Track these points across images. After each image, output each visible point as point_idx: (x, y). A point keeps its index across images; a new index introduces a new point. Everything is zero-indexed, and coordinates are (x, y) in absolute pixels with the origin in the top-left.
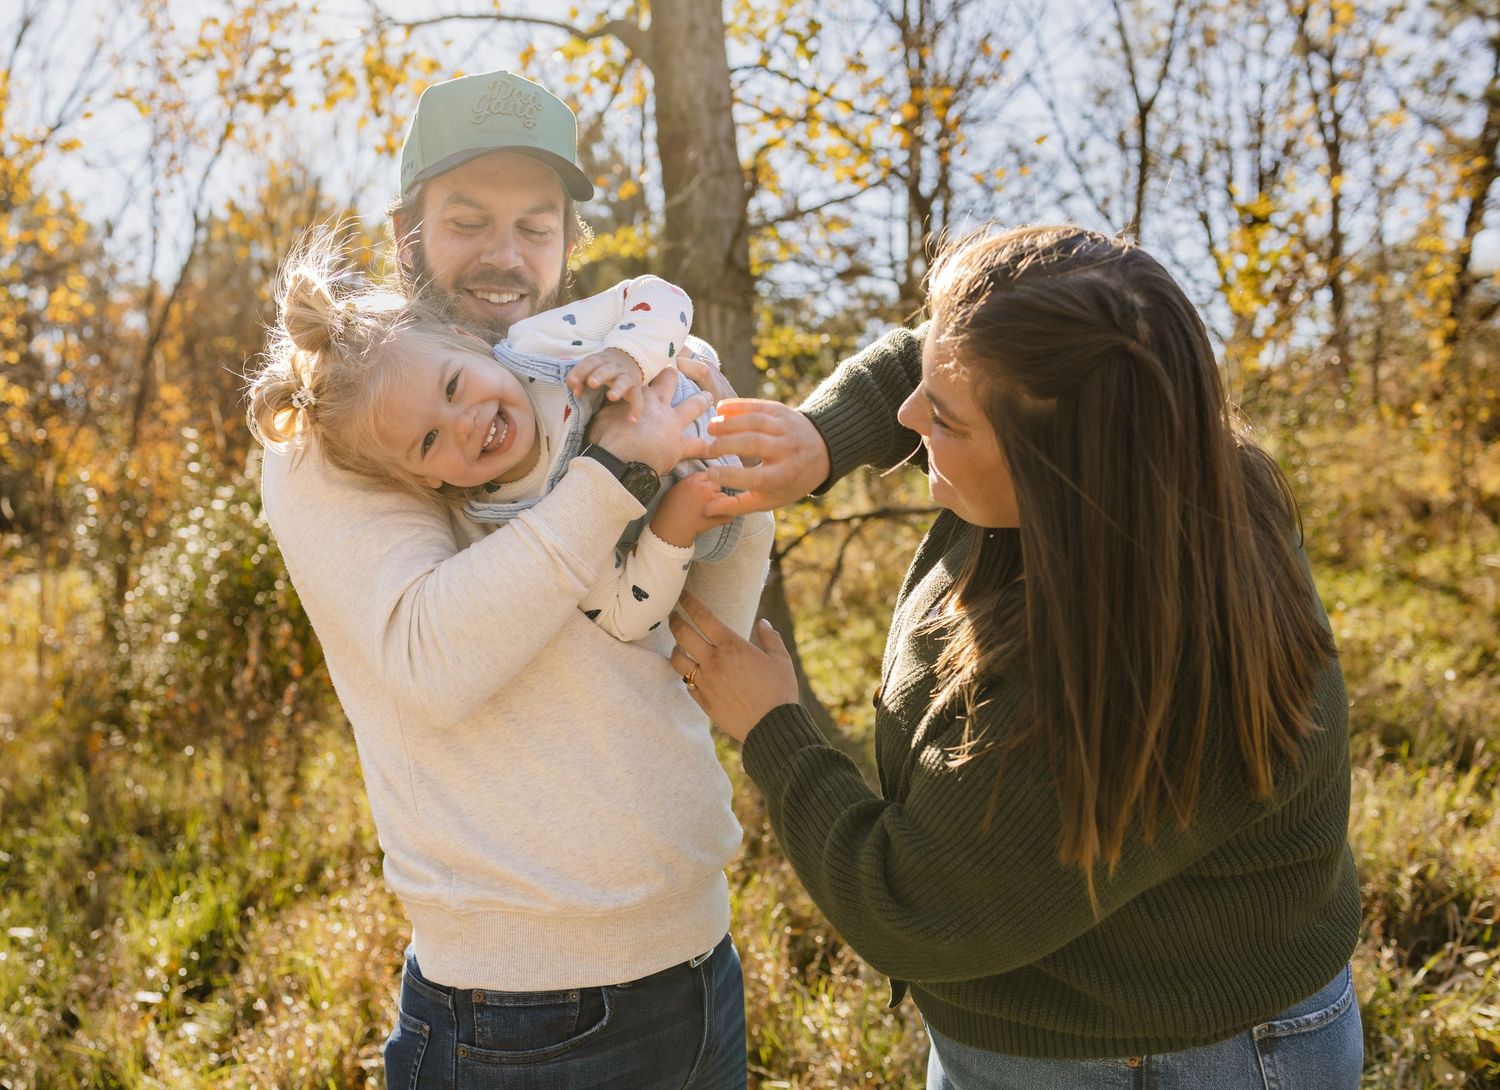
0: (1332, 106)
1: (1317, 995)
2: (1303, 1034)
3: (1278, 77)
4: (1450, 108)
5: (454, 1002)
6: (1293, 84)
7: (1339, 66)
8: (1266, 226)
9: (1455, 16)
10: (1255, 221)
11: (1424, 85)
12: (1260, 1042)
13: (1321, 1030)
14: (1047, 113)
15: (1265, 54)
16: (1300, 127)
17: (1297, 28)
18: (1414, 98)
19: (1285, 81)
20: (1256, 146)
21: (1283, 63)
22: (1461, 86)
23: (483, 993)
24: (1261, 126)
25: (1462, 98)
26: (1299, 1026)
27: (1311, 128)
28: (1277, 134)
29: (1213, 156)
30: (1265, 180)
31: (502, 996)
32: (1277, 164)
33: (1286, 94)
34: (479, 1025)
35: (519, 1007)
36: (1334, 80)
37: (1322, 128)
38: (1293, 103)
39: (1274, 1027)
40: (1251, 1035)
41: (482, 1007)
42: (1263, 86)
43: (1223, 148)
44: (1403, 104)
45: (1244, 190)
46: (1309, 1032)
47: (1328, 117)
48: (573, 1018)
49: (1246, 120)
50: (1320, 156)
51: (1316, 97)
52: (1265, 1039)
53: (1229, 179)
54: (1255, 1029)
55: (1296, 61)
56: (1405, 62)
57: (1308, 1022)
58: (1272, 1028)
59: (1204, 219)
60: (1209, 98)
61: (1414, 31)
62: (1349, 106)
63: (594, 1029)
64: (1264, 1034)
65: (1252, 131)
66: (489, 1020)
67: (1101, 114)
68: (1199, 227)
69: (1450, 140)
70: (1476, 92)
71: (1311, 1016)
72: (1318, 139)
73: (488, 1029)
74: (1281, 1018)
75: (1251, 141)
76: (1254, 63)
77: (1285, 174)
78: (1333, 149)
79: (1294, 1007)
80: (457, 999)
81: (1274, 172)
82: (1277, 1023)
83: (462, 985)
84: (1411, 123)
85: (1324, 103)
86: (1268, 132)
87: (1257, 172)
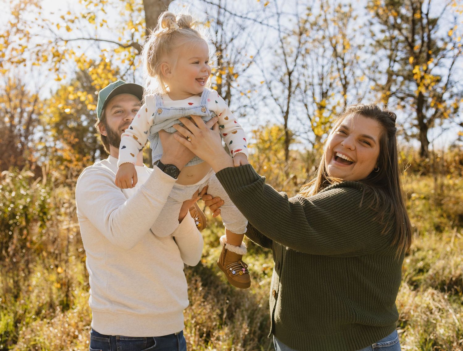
0: (344, 73)
1: (389, 336)
2: (386, 347)
3: (327, 64)
4: (377, 76)
5: (110, 340)
6: (332, 67)
7: (346, 62)
8: (325, 109)
9: (378, 48)
10: (321, 107)
11: (369, 68)
12: (374, 349)
13: (391, 347)
14: (261, 73)
15: (323, 56)
16: (335, 79)
17: (333, 49)
18: (367, 72)
19: (330, 65)
20: (321, 85)
21: (329, 60)
22: (380, 69)
23: (119, 337)
24: (322, 79)
25: (380, 72)
26: (385, 345)
27: (338, 79)
28: (328, 81)
29: (309, 87)
30: (324, 95)
31: (125, 337)
32: (327, 90)
33: (330, 69)
34: (118, 346)
35: (129, 341)
36: (345, 66)
37: (341, 79)
38: (332, 72)
39: (378, 344)
40: (372, 347)
41: (119, 341)
42: (323, 67)
43: (311, 84)
44: (364, 74)
45: (318, 98)
46: (388, 347)
47: (343, 76)
48: (145, 344)
49: (318, 76)
50: (340, 88)
51: (339, 70)
52: (376, 348)
53: (313, 94)
54: (373, 345)
55: (333, 59)
56: (364, 62)
57: (387, 344)
58: (377, 344)
59: (306, 105)
60: (307, 69)
61: (366, 52)
62: (349, 73)
63: (152, 347)
64: (375, 346)
65: (320, 79)
66: (121, 344)
67: (275, 73)
68: (304, 108)
69: (377, 85)
70: (384, 71)
71: (388, 342)
72: (340, 83)
73: (121, 347)
74: (380, 342)
75: (320, 83)
76: (320, 59)
77: (330, 93)
78: (345, 86)
79: (383, 339)
80: (111, 339)
81: (326, 93)
82: (378, 343)
83: (113, 334)
84: (367, 80)
85: (341, 72)
86: (325, 80)
87: (321, 92)
